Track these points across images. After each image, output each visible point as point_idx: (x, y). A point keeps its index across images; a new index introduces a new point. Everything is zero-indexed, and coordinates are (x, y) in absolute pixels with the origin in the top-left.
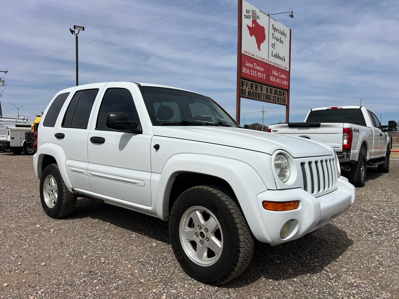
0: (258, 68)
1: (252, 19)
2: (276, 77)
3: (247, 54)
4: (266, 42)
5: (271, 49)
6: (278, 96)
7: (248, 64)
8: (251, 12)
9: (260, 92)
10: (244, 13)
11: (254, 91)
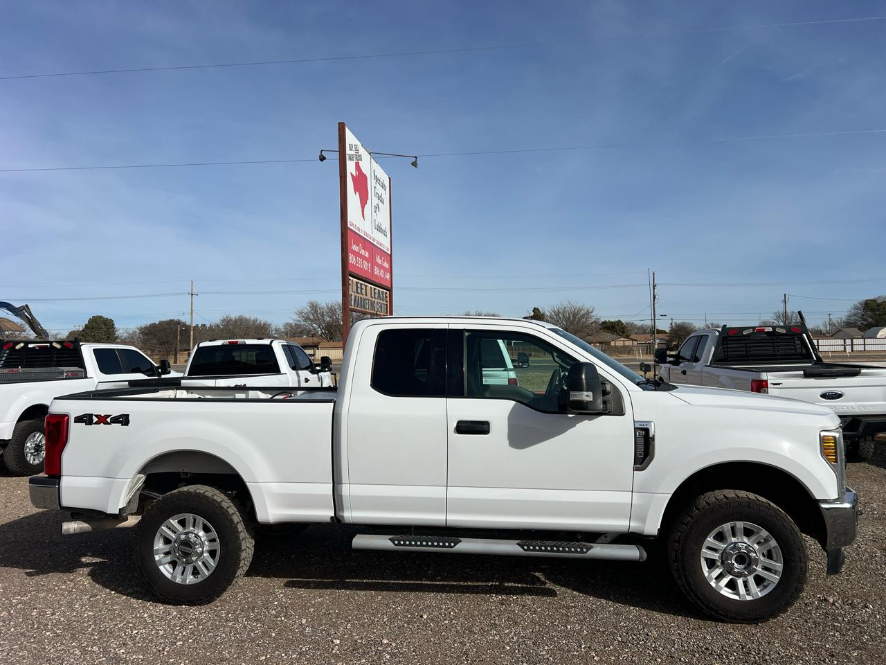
0: (363, 252)
1: (355, 161)
2: (381, 267)
3: (352, 228)
4: (369, 202)
5: (374, 214)
6: (381, 301)
7: (355, 248)
8: (354, 148)
9: (364, 297)
10: (348, 152)
11: (360, 295)
